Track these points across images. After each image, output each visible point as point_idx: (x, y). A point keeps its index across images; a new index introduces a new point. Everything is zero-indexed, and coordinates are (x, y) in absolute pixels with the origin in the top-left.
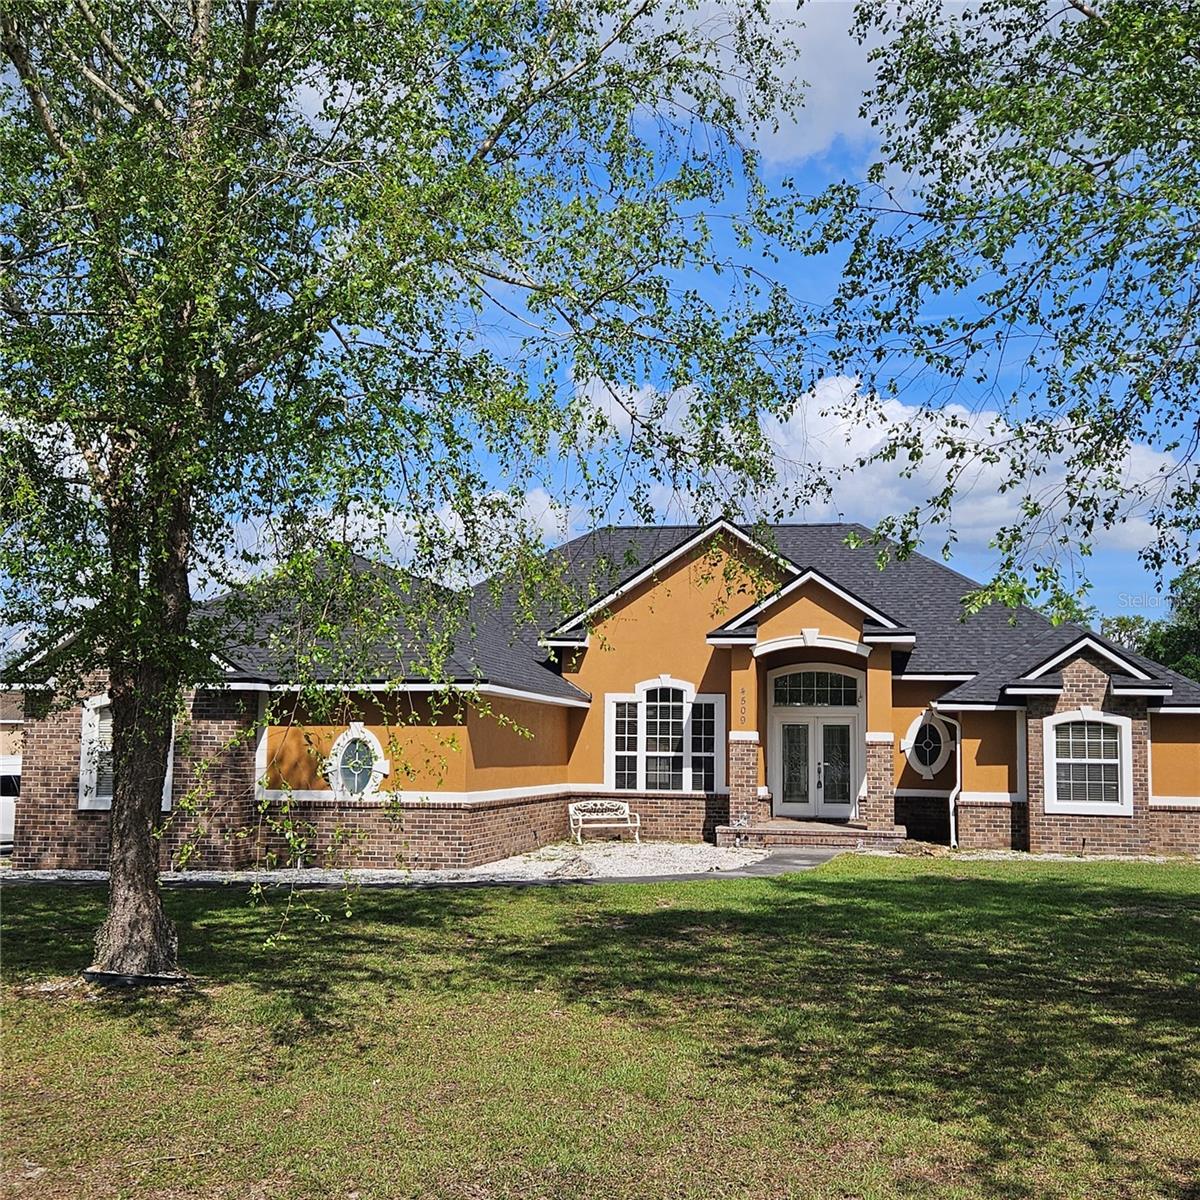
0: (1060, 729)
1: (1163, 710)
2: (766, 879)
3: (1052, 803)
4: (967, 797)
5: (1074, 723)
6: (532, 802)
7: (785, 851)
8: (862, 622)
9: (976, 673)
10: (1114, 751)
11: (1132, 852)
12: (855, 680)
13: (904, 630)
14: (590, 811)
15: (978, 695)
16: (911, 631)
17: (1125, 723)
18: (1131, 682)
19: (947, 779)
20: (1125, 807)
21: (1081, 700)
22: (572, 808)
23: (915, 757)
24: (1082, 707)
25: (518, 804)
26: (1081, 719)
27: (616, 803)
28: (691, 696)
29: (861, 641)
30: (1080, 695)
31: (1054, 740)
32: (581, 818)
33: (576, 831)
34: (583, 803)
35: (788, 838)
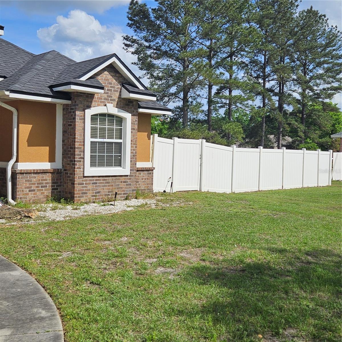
0: (94, 118)
1: (141, 110)
4: (22, 166)
5: (101, 115)
10: (120, 134)
17: (128, 116)
18: (136, 90)
20: (125, 170)
21: (106, 99)
24: (108, 104)
30: (106, 95)
31: (90, 125)
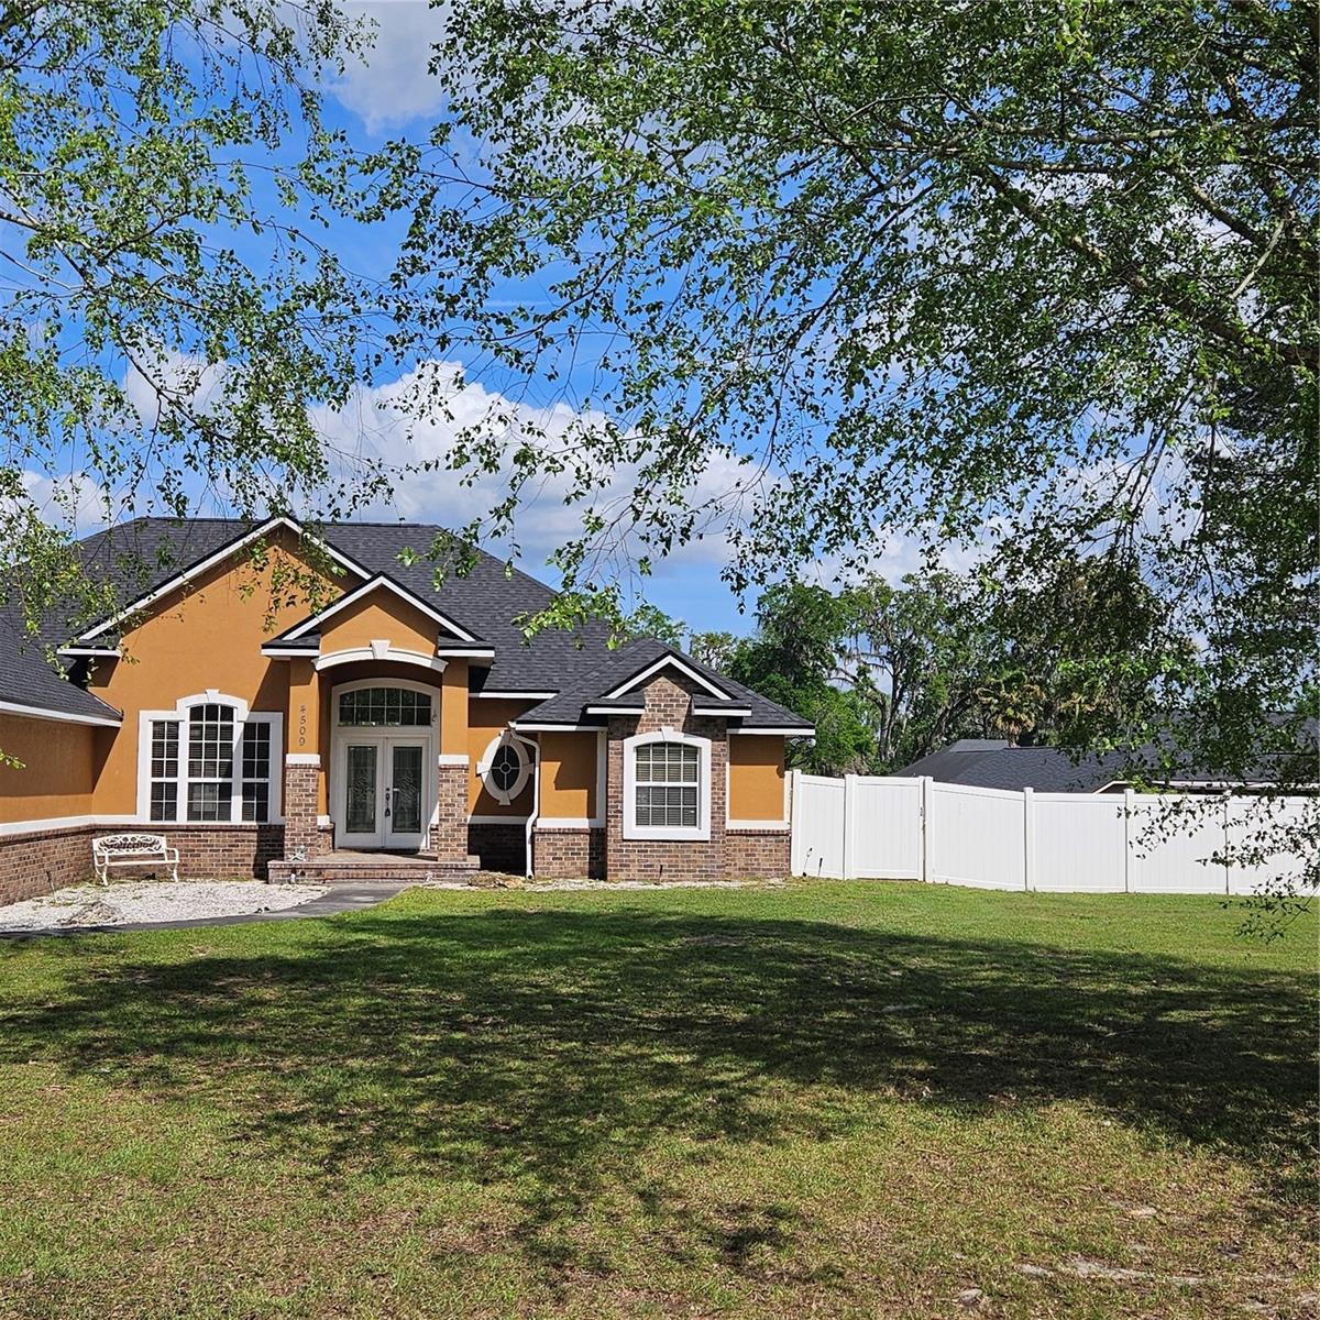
0: (641, 750)
1: (742, 731)
2: (321, 919)
3: (631, 829)
4: (545, 823)
5: (655, 745)
6: (46, 838)
7: (345, 887)
8: (437, 634)
9: (557, 692)
10: (693, 774)
11: (708, 877)
12: (429, 697)
13: (482, 644)
14: (118, 847)
15: (558, 715)
16: (489, 644)
17: (704, 744)
18: (712, 702)
19: (524, 804)
20: (702, 831)
21: (663, 720)
22: (96, 843)
23: (491, 779)
24: (663, 728)
25: (28, 840)
26: (662, 740)
27: (150, 837)
28: (242, 713)
29: (436, 655)
30: (662, 715)
31: (635, 762)
32: (107, 854)
33: (101, 870)
34: (111, 838)
35: (350, 873)
